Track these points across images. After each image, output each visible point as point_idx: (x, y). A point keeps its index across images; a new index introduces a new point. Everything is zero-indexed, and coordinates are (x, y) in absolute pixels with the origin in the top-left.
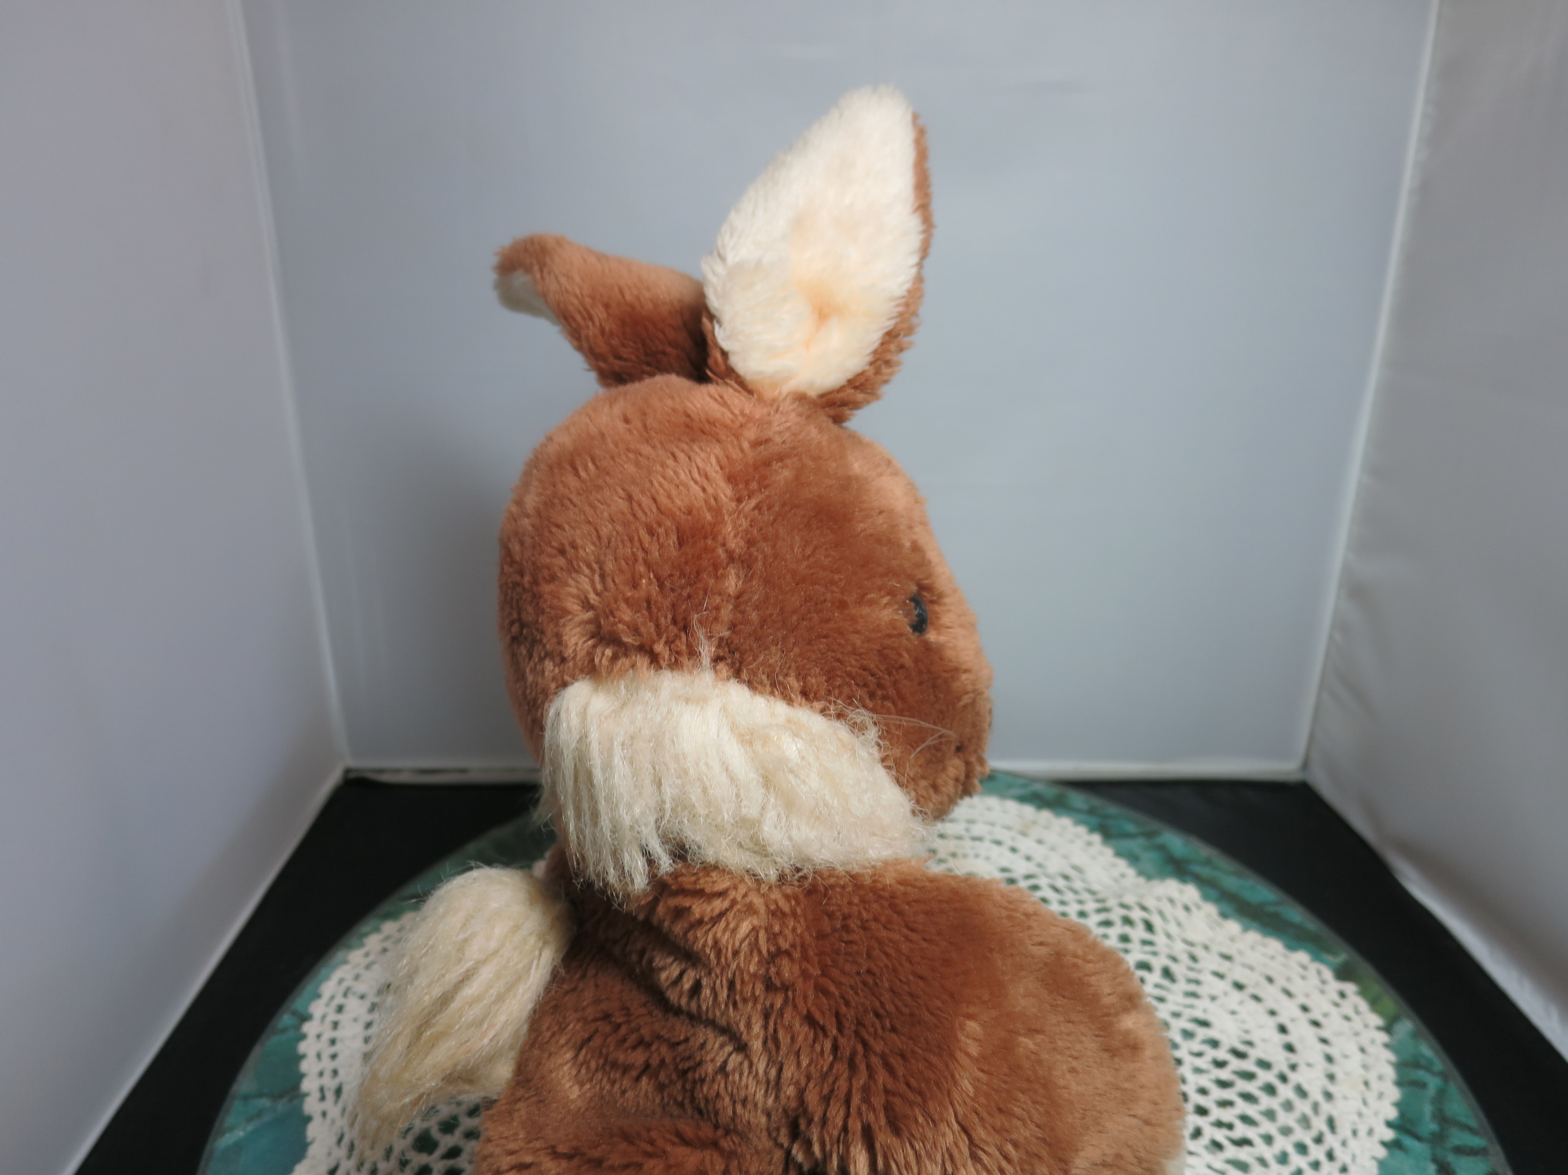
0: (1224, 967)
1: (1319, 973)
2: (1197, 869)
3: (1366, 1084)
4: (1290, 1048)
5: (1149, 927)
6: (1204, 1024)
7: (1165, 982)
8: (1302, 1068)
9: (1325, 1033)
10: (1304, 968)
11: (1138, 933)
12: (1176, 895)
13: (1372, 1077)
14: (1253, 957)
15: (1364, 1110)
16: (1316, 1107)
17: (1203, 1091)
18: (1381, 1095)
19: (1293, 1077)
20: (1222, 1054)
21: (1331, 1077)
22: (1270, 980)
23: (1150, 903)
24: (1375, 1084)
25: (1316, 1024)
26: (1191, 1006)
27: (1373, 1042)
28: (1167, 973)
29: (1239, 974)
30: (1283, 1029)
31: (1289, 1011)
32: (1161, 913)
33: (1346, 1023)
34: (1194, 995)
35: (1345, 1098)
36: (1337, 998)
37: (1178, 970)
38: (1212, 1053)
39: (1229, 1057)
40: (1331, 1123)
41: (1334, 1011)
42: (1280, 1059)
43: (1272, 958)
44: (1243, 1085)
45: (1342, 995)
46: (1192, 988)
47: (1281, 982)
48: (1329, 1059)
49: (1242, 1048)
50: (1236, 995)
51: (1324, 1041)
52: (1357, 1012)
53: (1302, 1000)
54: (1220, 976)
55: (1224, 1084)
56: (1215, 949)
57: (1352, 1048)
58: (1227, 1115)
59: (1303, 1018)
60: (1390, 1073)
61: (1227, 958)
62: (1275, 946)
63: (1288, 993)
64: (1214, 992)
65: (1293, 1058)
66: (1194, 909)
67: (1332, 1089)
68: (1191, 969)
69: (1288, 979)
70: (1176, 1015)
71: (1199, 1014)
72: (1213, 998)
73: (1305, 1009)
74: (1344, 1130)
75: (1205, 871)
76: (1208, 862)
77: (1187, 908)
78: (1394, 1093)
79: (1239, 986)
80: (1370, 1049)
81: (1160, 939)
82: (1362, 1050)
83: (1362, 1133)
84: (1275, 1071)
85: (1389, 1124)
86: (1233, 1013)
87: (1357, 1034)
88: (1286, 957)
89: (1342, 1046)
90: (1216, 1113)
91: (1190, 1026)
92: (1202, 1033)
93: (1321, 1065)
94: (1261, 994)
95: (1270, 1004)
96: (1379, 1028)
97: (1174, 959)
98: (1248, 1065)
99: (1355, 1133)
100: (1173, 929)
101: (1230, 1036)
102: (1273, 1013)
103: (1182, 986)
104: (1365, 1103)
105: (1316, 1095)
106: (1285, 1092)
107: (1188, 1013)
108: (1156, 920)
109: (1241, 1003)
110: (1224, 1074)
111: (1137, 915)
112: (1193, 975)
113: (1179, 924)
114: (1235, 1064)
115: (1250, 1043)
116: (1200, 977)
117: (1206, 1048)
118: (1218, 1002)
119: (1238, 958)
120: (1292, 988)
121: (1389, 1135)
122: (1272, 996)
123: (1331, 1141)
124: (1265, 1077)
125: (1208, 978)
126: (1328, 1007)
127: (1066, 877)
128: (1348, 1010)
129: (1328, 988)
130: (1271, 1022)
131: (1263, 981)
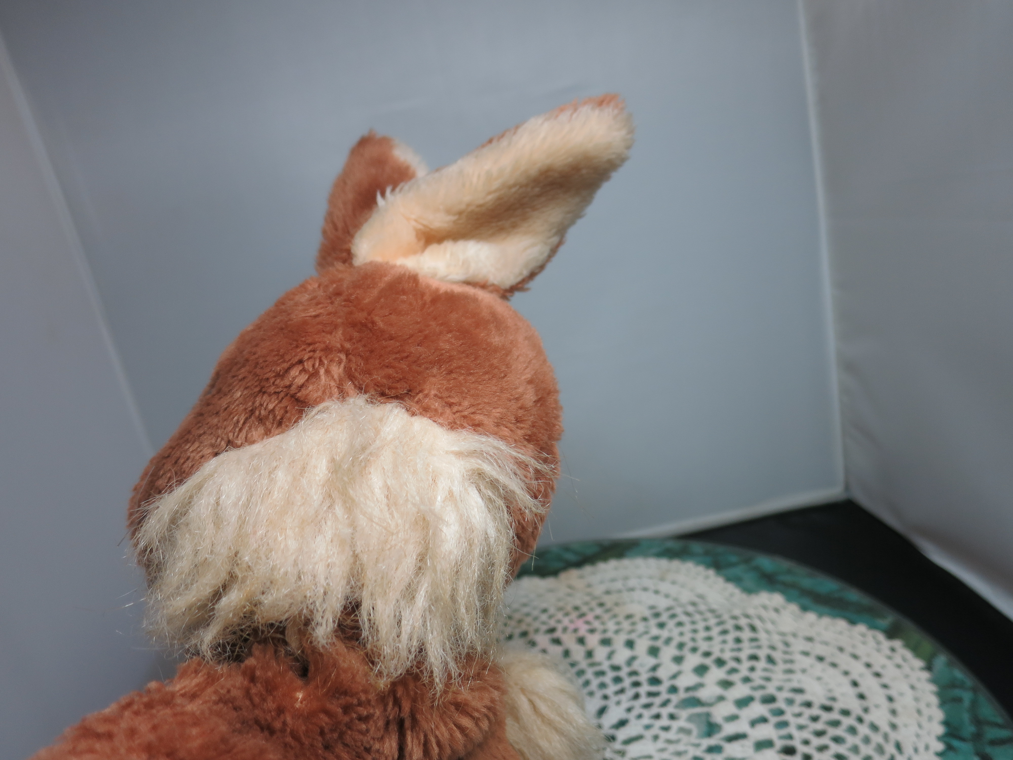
0: (807, 646)
1: (874, 637)
2: (782, 578)
3: (919, 712)
4: (862, 697)
5: (753, 628)
7: (770, 666)
8: (873, 709)
9: (885, 680)
10: (864, 636)
11: (746, 635)
12: (767, 602)
13: (922, 706)
14: (828, 635)
15: (920, 732)
16: (886, 737)
17: (806, 742)
18: (930, 719)
19: (868, 718)
20: (815, 711)
21: (894, 712)
22: (841, 649)
24: (925, 711)
25: (878, 675)
26: (789, 680)
27: (919, 680)
28: (770, 660)
29: (819, 650)
30: (855, 684)
31: (857, 670)
32: (762, 617)
33: (898, 670)
34: (790, 671)
35: (906, 726)
36: (888, 652)
37: (777, 655)
38: (808, 712)
39: (820, 712)
40: (898, 746)
41: (888, 663)
42: (855, 706)
43: (841, 633)
44: (833, 732)
45: (893, 650)
46: (788, 666)
47: (849, 649)
48: (890, 699)
49: (828, 703)
50: (819, 666)
51: (885, 686)
52: (905, 660)
53: (865, 659)
54: (806, 654)
55: (820, 734)
56: (801, 634)
57: (905, 688)
59: (867, 673)
60: (934, 700)
61: (810, 639)
62: (842, 624)
64: (804, 667)
65: (865, 704)
66: (782, 610)
67: (895, 720)
68: (786, 653)
69: (854, 646)
70: (780, 689)
71: (795, 685)
72: (804, 671)
73: (868, 665)
74: (908, 750)
75: (788, 579)
76: (789, 572)
77: (777, 611)
78: (939, 715)
79: (821, 659)
80: (918, 685)
81: (762, 636)
82: (913, 687)
83: (921, 750)
84: (854, 716)
85: (940, 739)
86: (819, 679)
87: (907, 676)
88: (850, 631)
89: (898, 687)
91: (790, 695)
92: (799, 698)
93: (885, 704)
94: (836, 661)
95: (844, 667)
96: (922, 669)
97: (773, 648)
98: (835, 716)
99: (916, 750)
100: (770, 626)
101: (819, 697)
102: (846, 673)
103: (781, 666)
104: (920, 726)
105: (885, 727)
106: (863, 730)
107: (788, 685)
108: (757, 623)
109: (824, 670)
110: (819, 726)
111: (743, 622)
112: (788, 657)
113: (773, 622)
114: (826, 716)
115: (833, 699)
116: (793, 657)
117: (803, 709)
118: (808, 673)
119: (817, 638)
120: (857, 652)
121: (940, 747)
122: (844, 661)
124: (847, 721)
125: (798, 657)
126: (884, 661)
127: (694, 604)
128: (899, 660)
129: (882, 647)
130: (846, 680)
131: (837, 652)
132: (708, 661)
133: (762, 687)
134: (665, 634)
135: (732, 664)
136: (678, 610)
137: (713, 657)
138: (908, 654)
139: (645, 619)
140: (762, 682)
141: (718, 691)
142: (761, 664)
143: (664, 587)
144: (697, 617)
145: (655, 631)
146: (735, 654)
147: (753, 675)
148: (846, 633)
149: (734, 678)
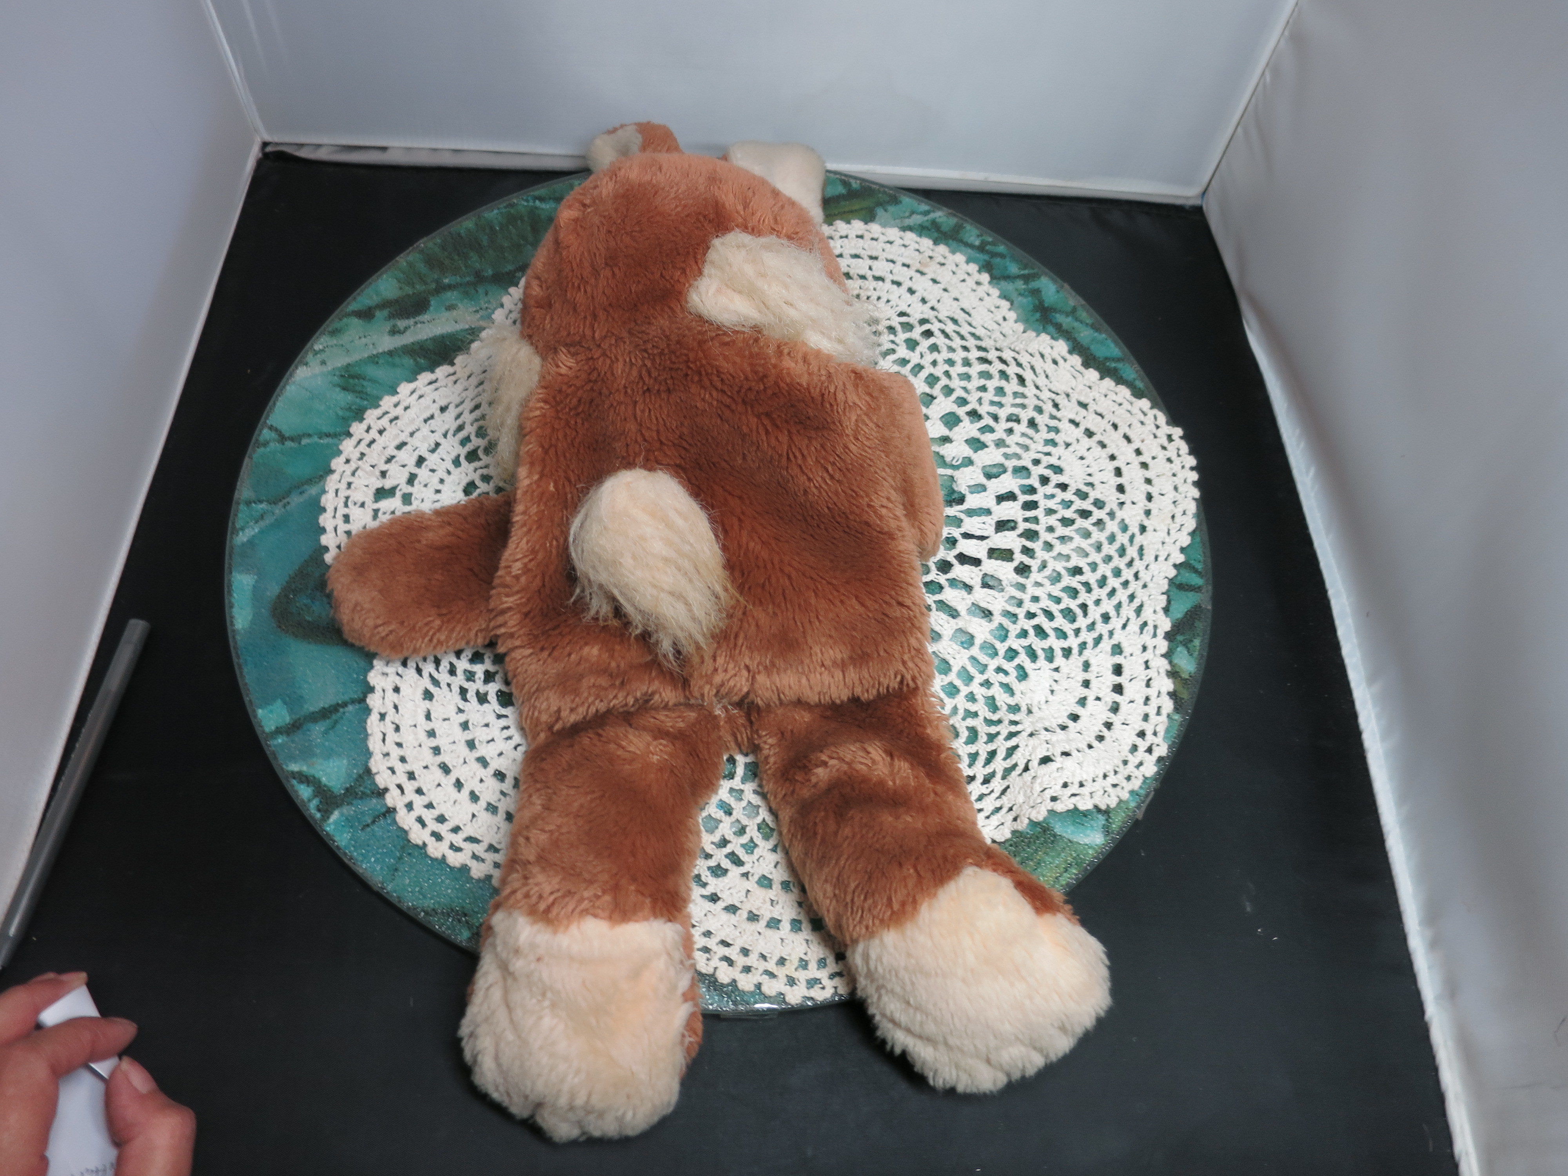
0: (1080, 414)
1: (1155, 419)
4: (1121, 489)
5: (1021, 380)
6: (1058, 470)
7: (1030, 432)
8: (1128, 505)
9: (1150, 474)
10: (1145, 414)
11: (1012, 386)
12: (1047, 350)
13: (1178, 511)
14: (1104, 405)
15: (1167, 539)
16: (1132, 538)
17: (1051, 529)
18: (1182, 525)
19: (1120, 514)
20: (1069, 495)
22: (1115, 426)
24: (1179, 519)
25: (1144, 465)
26: (1048, 454)
27: (1185, 482)
28: (1032, 423)
29: (1090, 421)
30: (1118, 472)
31: (1125, 453)
33: (1168, 465)
34: (1053, 443)
35: (1155, 530)
36: (1164, 441)
37: (1042, 420)
38: (1060, 495)
39: (1074, 498)
40: (1141, 549)
41: (1161, 455)
42: (1111, 498)
43: (1120, 405)
44: (1080, 523)
45: (1170, 438)
46: (1052, 435)
47: (1124, 429)
48: (1150, 497)
49: (1085, 489)
50: (1086, 442)
51: (1148, 481)
52: (1179, 455)
53: (1136, 444)
54: (1075, 424)
55: (1067, 522)
56: (1075, 397)
57: (1168, 488)
58: (1065, 549)
59: (1136, 461)
60: (1192, 507)
61: (1084, 406)
62: (1124, 394)
63: (1128, 439)
64: (1069, 440)
65: (1123, 498)
66: (1061, 361)
67: (1146, 523)
68: (1053, 417)
69: (1130, 427)
70: (1037, 462)
71: (1053, 461)
72: (1068, 445)
74: (1149, 557)
77: (1055, 362)
79: (1089, 434)
80: (1182, 487)
81: (1030, 391)
82: (1176, 488)
83: (1162, 558)
84: (1107, 509)
85: (1183, 550)
86: (1082, 458)
87: (1174, 475)
88: (1131, 404)
89: (1162, 485)
90: (1059, 548)
91: (1048, 473)
92: (1055, 479)
93: (1142, 503)
94: (1106, 440)
95: (1112, 450)
96: (1192, 469)
98: (1087, 505)
100: (1041, 381)
101: (1076, 481)
102: (1113, 458)
103: (1044, 434)
105: (1134, 529)
106: (1112, 526)
107: (1046, 460)
108: (1028, 375)
109: (1089, 449)
110: (1069, 514)
111: (1012, 370)
112: (1053, 423)
114: (1079, 504)
115: (1091, 485)
116: (1060, 425)
117: (1058, 491)
118: (1071, 449)
119: (1092, 406)
120: (1131, 436)
121: (1180, 558)
122: (1115, 442)
123: (1138, 565)
124: (1097, 514)
125: (1065, 426)
126: (1157, 451)
127: (955, 321)
128: (1171, 453)
129: (1159, 433)
130: (1111, 466)
131: (1109, 428)
132: (961, 412)
133: (1018, 457)
134: (915, 358)
135: (988, 421)
136: (935, 327)
137: (968, 408)
138: (1184, 447)
139: (891, 329)
140: (1018, 450)
141: (967, 451)
142: (1021, 429)
143: (922, 285)
144: (957, 343)
145: (902, 352)
146: (994, 409)
147: (1010, 440)
148: (1126, 405)
149: (987, 438)
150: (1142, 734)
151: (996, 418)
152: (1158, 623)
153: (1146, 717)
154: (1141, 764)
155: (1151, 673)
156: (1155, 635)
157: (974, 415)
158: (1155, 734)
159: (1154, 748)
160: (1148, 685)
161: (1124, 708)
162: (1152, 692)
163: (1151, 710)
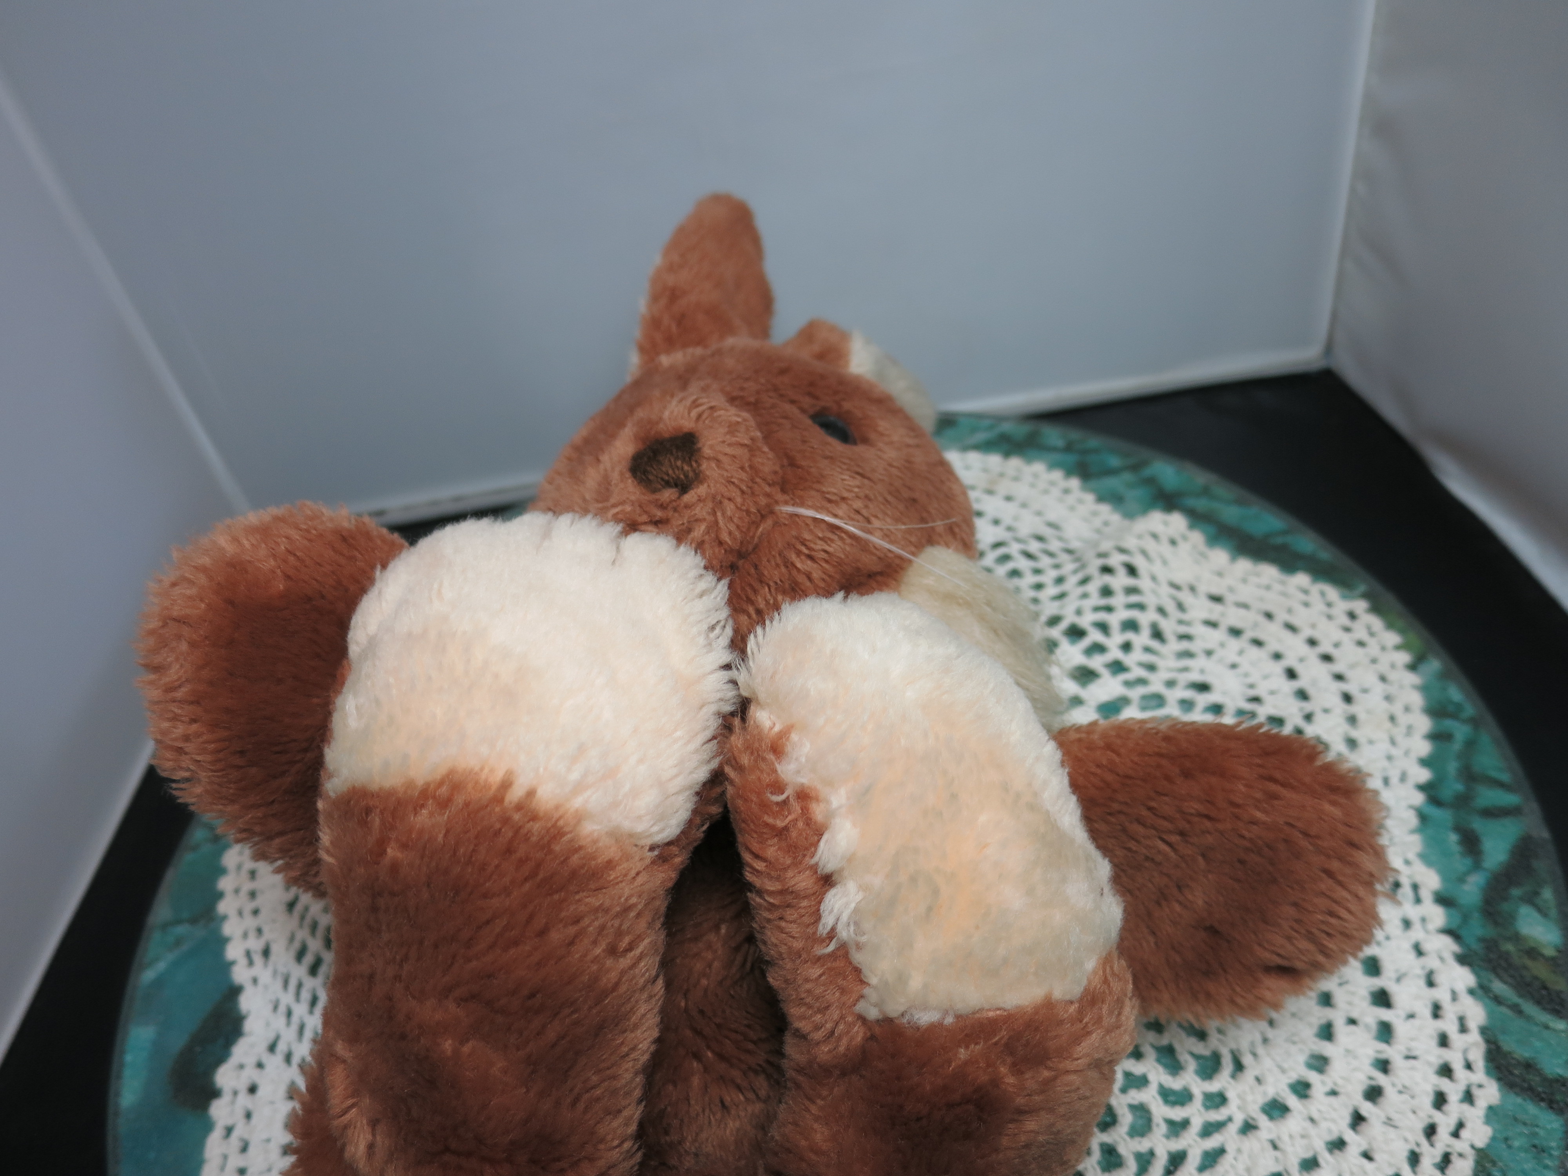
0: (1216, 612)
1: (1323, 594)
2: (1189, 499)
3: (1392, 719)
4: (1302, 695)
5: (1131, 571)
6: (1203, 687)
7: (1155, 644)
8: (1319, 717)
9: (1338, 667)
10: (1306, 592)
11: (1121, 581)
12: (1158, 528)
13: (1397, 709)
14: (1246, 593)
15: (1394, 752)
18: (1410, 730)
21: (1352, 720)
22: (1269, 616)
23: (1131, 543)
24: (1402, 718)
25: (1327, 658)
26: (1186, 669)
27: (1393, 666)
28: (1157, 634)
29: (1233, 616)
30: (1291, 674)
31: (1295, 650)
32: (1144, 553)
33: (1360, 651)
34: (1188, 654)
35: (1371, 742)
36: (1345, 621)
37: (1168, 626)
41: (1346, 638)
42: (1292, 711)
43: (1269, 588)
45: (1352, 616)
46: (1185, 645)
47: (1282, 616)
48: (1347, 698)
50: (1234, 644)
51: (1339, 677)
52: (1372, 634)
53: (1307, 632)
54: (1212, 624)
56: (1203, 590)
57: (1370, 679)
59: (1313, 654)
61: (1217, 599)
62: (1269, 572)
63: (1291, 628)
64: (1209, 646)
65: (1308, 707)
66: (1180, 542)
67: (1355, 734)
68: (1181, 622)
69: (1290, 611)
70: (1171, 684)
71: (1196, 677)
72: (1209, 653)
73: (1312, 642)
75: (1200, 502)
76: (1202, 490)
77: (1173, 542)
78: (1424, 724)
79: (1235, 632)
80: (1392, 676)
81: (1146, 584)
82: (1383, 679)
83: (1395, 780)
86: (1234, 666)
87: (1374, 661)
88: (1283, 583)
89: (1360, 679)
91: (1189, 694)
93: (1339, 707)
94: (1261, 636)
95: (1273, 646)
96: (1398, 648)
97: (1161, 611)
99: (1386, 781)
100: (1159, 569)
102: (1277, 656)
103: (1174, 646)
104: (1393, 742)
107: (1184, 678)
108: (1139, 562)
109: (1241, 652)
111: (1116, 560)
112: (1183, 630)
113: (1165, 562)
115: (1256, 700)
116: (1191, 630)
118: (1215, 657)
119: (1230, 598)
120: (1295, 621)
122: (1274, 635)
125: (1199, 630)
126: (1338, 635)
127: (1039, 538)
128: (1361, 633)
129: (1335, 611)
130: (1278, 668)
131: (1262, 620)
132: (1055, 633)
133: (1143, 682)
136: (1013, 549)
137: (1064, 625)
138: (1376, 623)
140: (1142, 673)
141: (1073, 688)
142: (1141, 639)
143: (993, 506)
144: (1045, 562)
146: (1100, 618)
147: (1129, 660)
148: (1277, 587)
149: (1097, 662)
150: (1446, 1071)
151: (1103, 627)
152: (1418, 879)
153: (1444, 1041)
154: (1460, 1125)
155: (1432, 962)
156: (1418, 900)
157: (1075, 633)
158: (1469, 1066)
159: (1476, 1092)
160: (1431, 984)
161: (1402, 1028)
162: (1442, 994)
163: (1450, 1026)
